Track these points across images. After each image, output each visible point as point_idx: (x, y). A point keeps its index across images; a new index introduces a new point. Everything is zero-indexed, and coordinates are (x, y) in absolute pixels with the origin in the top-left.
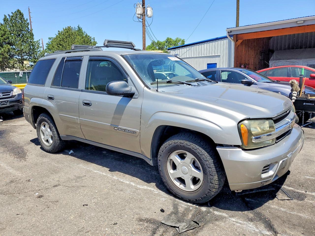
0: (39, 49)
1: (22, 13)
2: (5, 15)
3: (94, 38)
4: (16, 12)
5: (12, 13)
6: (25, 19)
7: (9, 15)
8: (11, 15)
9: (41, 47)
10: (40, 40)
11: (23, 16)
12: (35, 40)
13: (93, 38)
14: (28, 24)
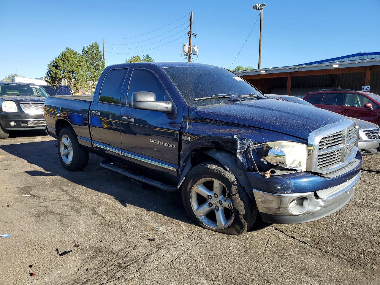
1: (98, 45)
2: (84, 48)
4: (93, 44)
5: (90, 45)
6: (100, 51)
7: (87, 47)
8: (89, 47)
11: (98, 48)
14: (101, 55)
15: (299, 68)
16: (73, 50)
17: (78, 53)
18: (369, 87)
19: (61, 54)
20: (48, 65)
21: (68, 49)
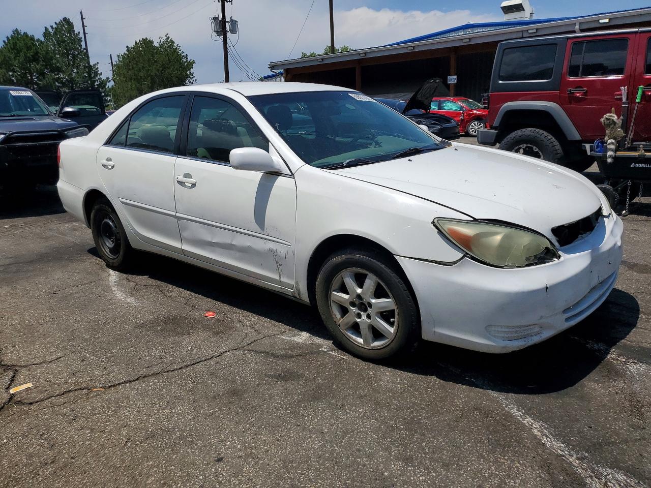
0: (99, 77)
1: (72, 23)
2: (46, 29)
4: (61, 21)
5: (56, 23)
6: (77, 32)
7: (52, 27)
8: (55, 26)
9: (101, 73)
10: (98, 63)
11: (72, 27)
12: (92, 64)
13: (185, 56)
14: (80, 40)
15: (365, 53)
16: (25, 34)
17: (36, 38)
18: (456, 77)
19: (4, 42)
21: (16, 31)
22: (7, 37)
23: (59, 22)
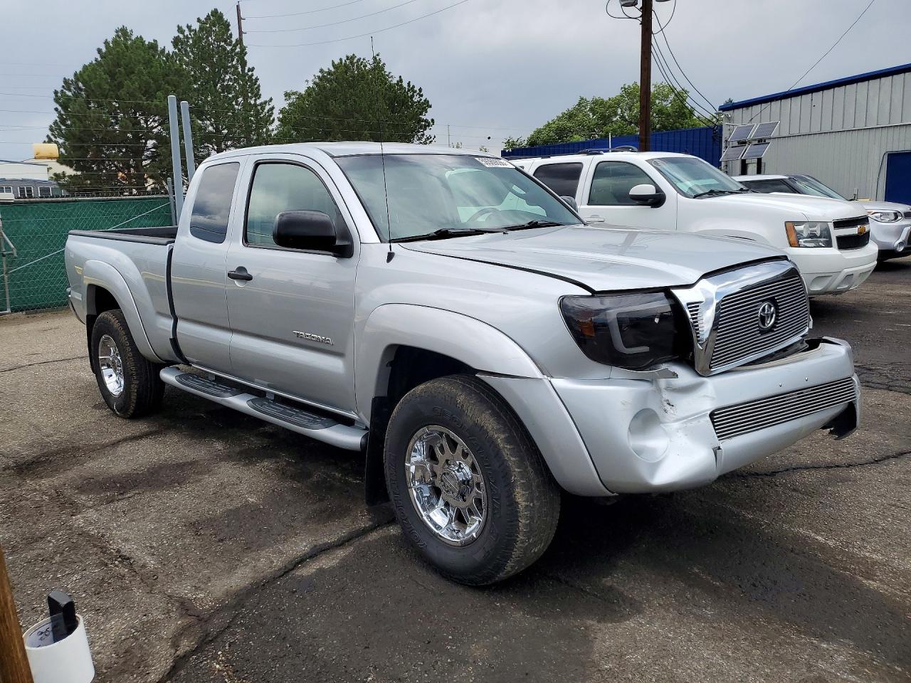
1: (226, 21)
2: (180, 30)
3: (420, 90)
4: (208, 16)
5: (199, 20)
7: (189, 27)
8: (196, 26)
10: (271, 99)
11: (227, 25)
13: (418, 91)
16: (140, 39)
17: (160, 47)
19: (99, 51)
20: (56, 92)
21: (123, 32)
22: (106, 43)
23: (205, 19)
